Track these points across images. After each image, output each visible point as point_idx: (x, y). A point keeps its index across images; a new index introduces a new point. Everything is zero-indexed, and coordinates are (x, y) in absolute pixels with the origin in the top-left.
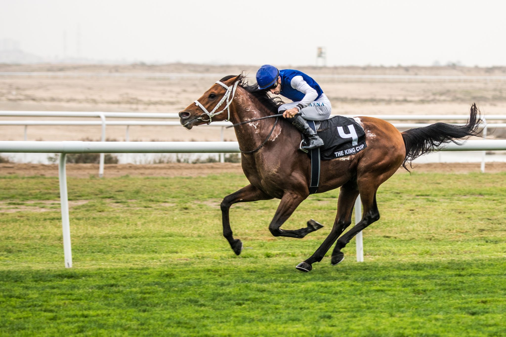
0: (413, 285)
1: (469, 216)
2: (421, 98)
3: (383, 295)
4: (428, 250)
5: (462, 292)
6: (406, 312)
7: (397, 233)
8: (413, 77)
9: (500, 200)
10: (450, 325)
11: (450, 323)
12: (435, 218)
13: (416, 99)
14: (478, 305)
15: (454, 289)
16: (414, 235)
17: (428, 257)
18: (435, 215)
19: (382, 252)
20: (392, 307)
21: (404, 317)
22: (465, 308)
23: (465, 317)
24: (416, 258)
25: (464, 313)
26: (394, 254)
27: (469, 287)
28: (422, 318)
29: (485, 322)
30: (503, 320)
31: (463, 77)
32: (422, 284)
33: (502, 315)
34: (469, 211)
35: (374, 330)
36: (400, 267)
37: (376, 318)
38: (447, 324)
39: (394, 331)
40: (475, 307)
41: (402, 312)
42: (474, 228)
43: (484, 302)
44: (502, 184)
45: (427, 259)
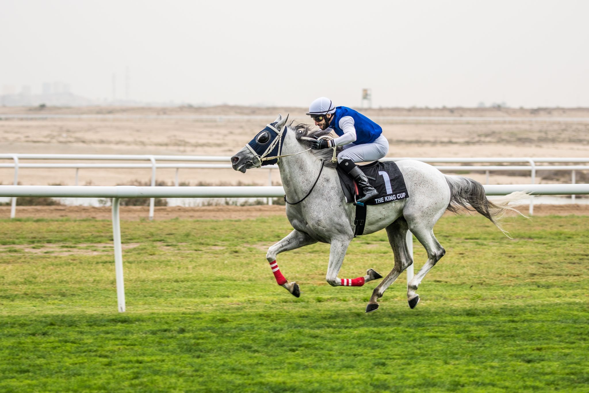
0: (467, 331)
1: (519, 260)
2: (467, 139)
3: (437, 342)
4: (479, 295)
5: (516, 338)
6: (460, 359)
7: (447, 278)
8: (458, 119)
9: (550, 244)
10: (506, 373)
11: (506, 371)
12: (486, 262)
13: (462, 140)
14: (533, 352)
15: (509, 336)
16: (465, 280)
17: (479, 302)
18: (485, 259)
19: (433, 297)
20: (446, 354)
21: (458, 364)
22: (520, 356)
23: (521, 365)
24: (467, 303)
25: (520, 360)
26: (445, 299)
27: (524, 333)
28: (477, 365)
29: (541, 371)
30: (560, 368)
31: (508, 118)
32: (476, 331)
33: (558, 363)
34: (519, 255)
35: (429, 378)
36: (453, 313)
37: (431, 366)
38: (503, 372)
39: (450, 379)
40: (530, 355)
41: (457, 359)
42: (525, 273)
43: (539, 349)
44: (552, 227)
45: (480, 305)
